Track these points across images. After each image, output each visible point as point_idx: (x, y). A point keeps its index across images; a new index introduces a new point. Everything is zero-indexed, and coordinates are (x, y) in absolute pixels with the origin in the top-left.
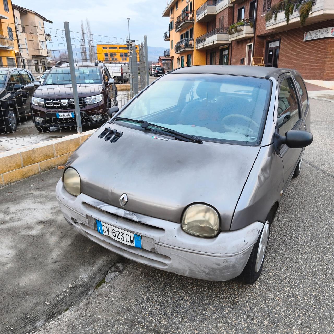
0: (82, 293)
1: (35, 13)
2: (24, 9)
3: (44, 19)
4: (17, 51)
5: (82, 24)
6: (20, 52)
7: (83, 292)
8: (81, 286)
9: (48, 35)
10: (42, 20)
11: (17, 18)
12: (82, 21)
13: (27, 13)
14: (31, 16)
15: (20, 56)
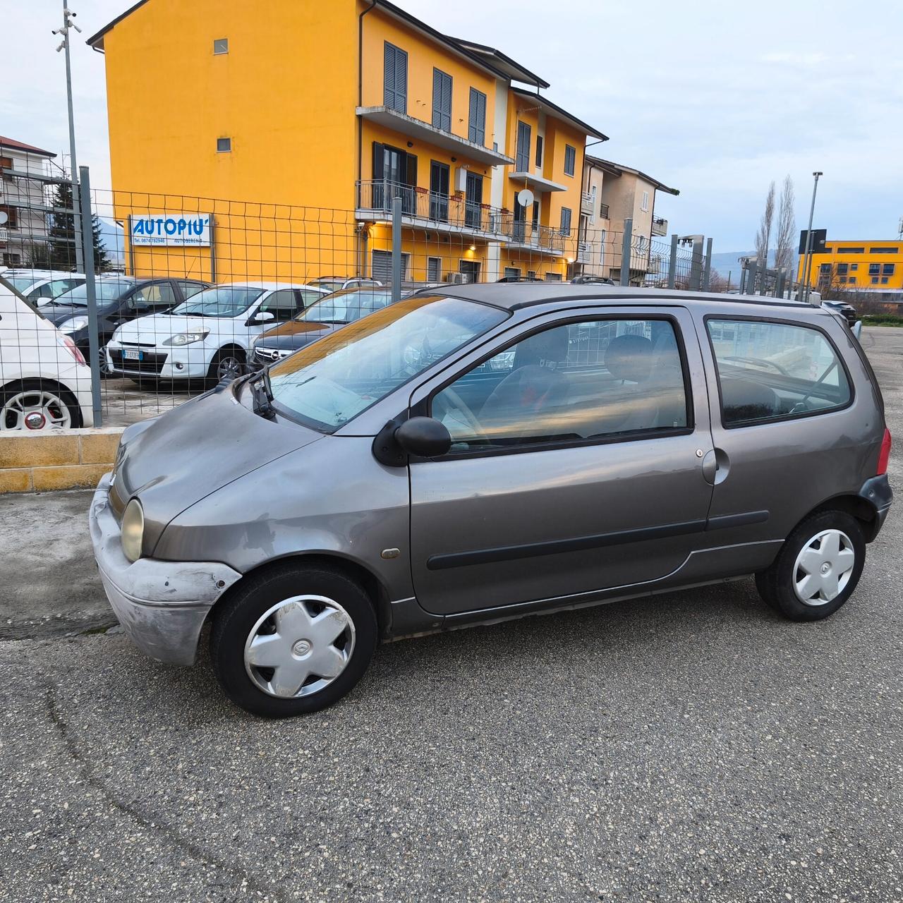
0: (60, 630)
1: (637, 173)
2: (616, 167)
3: (659, 186)
4: (571, 260)
5: (773, 191)
6: (579, 261)
7: (63, 629)
8: (70, 621)
9: (661, 222)
10: (651, 189)
11: (594, 187)
12: (773, 185)
13: (621, 175)
14: (628, 182)
15: (581, 271)
